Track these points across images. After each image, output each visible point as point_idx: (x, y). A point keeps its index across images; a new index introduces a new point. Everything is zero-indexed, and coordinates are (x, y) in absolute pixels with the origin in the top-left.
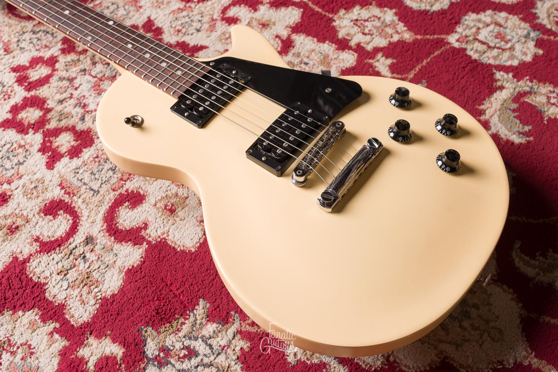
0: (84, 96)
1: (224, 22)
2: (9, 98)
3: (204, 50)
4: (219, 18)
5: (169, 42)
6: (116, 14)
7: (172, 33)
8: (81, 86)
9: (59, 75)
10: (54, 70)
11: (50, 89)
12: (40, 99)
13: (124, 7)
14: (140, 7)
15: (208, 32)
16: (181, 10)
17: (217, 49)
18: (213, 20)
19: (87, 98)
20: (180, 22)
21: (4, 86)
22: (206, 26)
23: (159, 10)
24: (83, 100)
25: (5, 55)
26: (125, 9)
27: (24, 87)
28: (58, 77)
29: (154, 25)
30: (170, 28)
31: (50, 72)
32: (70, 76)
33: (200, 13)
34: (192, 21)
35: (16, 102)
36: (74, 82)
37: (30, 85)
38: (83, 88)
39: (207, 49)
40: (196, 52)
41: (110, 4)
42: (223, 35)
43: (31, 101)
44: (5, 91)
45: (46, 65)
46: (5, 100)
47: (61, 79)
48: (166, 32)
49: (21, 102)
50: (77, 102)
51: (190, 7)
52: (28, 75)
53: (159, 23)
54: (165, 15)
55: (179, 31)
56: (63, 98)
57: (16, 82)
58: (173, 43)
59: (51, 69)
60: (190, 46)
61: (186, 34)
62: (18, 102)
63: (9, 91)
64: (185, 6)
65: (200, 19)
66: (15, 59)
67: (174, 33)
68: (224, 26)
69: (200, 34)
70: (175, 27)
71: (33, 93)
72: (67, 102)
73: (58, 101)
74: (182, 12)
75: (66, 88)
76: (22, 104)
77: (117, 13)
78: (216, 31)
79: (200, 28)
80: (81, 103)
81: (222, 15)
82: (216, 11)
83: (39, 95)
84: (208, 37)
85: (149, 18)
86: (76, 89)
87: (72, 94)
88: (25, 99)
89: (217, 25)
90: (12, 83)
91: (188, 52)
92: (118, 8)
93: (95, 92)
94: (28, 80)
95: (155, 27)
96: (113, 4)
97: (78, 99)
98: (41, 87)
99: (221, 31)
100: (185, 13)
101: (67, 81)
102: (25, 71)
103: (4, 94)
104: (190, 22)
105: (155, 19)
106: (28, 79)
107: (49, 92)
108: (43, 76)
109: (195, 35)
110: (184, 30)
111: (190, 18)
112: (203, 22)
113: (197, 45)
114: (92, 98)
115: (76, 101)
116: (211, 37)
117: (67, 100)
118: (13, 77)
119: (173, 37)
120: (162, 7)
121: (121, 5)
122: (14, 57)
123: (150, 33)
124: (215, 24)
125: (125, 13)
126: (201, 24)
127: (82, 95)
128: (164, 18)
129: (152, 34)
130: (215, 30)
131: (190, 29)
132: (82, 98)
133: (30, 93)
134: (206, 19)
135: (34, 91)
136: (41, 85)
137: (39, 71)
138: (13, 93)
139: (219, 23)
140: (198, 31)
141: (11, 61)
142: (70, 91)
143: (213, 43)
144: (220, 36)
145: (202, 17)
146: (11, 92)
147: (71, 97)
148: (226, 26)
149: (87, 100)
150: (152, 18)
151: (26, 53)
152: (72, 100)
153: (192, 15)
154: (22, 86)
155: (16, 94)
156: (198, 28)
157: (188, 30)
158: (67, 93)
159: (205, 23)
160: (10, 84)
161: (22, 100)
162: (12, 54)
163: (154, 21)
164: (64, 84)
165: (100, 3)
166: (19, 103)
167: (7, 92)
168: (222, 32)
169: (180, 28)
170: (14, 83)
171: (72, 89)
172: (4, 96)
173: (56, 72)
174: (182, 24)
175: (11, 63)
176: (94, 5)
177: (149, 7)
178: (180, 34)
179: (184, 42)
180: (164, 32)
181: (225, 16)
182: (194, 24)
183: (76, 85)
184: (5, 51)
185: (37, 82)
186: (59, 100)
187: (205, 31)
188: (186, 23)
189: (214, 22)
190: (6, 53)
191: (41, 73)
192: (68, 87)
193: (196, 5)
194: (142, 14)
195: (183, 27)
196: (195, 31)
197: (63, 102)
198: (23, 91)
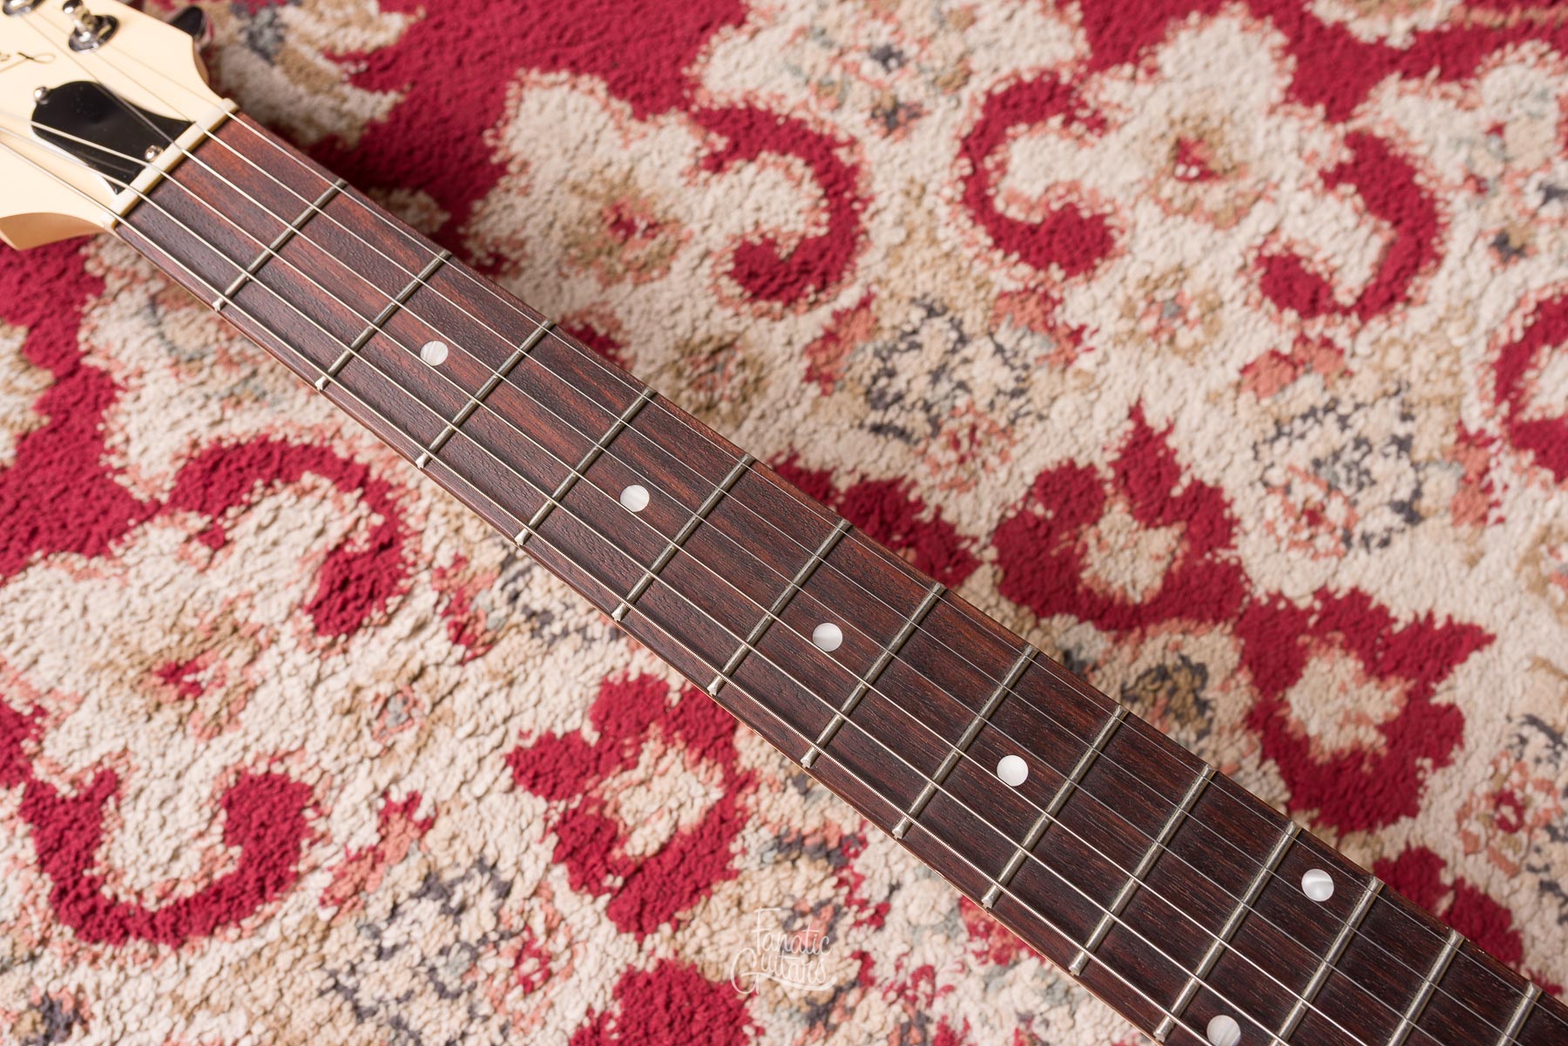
0: (927, 972)
1: (1529, 457)
2: (548, 976)
3: (1475, 657)
4: (1493, 428)
5: (1279, 596)
6: (962, 385)
7: (1282, 530)
8: (897, 901)
9: (773, 816)
10: (738, 782)
11: (746, 919)
12: (712, 989)
13: (991, 335)
14: (1076, 336)
15: (1465, 529)
16: (1287, 364)
17: (1542, 652)
18: (1469, 440)
19: (949, 989)
20: (1301, 455)
21: (505, 891)
22: (1441, 485)
23: (1175, 365)
24: (929, 1004)
25: (462, 662)
26: (999, 349)
27: (604, 899)
28: (766, 834)
29: (1176, 473)
30: (1260, 490)
31: (717, 794)
32: (826, 825)
33: (1392, 388)
34: (1360, 442)
35: (589, 1012)
36: (858, 865)
37: (635, 886)
38: (913, 910)
39: (1489, 652)
40: (1440, 676)
41: (917, 314)
42: (1543, 549)
43: (667, 1006)
44: (517, 923)
45: (689, 742)
46: (529, 987)
47: (789, 846)
48: (1249, 523)
49: (617, 1010)
50: (904, 1019)
51: (1327, 343)
52: (608, 812)
53: (1198, 453)
54: (1213, 399)
55: (1314, 516)
56: (828, 988)
57: (557, 860)
58: (1302, 604)
59: (718, 775)
60: (1398, 628)
61: (1356, 539)
62: (598, 1008)
63: (538, 926)
64: (1303, 339)
65: (1402, 430)
66: (518, 693)
67: (1294, 530)
68: (1535, 490)
69: (1425, 534)
70: (1287, 489)
71: (660, 943)
72: (852, 1010)
73: (806, 1009)
74: (1294, 378)
75: (827, 913)
76: (622, 1028)
77: (961, 374)
78: (1501, 520)
79: (1417, 494)
80: (922, 1021)
81: (1505, 408)
82: (1469, 376)
83: (697, 960)
84: (1472, 562)
85: (1135, 413)
86: (879, 918)
87: (863, 956)
88: (629, 983)
89: (1494, 475)
90: (542, 865)
91: (1397, 668)
92: (963, 340)
93: (979, 944)
94: (616, 853)
95: (1185, 481)
96: (931, 312)
97: (901, 991)
98: (698, 909)
99: (1530, 518)
100: (1308, 390)
101: (822, 863)
102: (589, 783)
103: (515, 943)
104: (1349, 455)
105: (1170, 428)
106: (614, 840)
107: (748, 939)
108: (690, 818)
109: (1400, 544)
110: (1336, 511)
111: (1343, 422)
112: (1420, 454)
113: (1430, 616)
114: (973, 985)
115: (897, 1008)
116: (1489, 562)
117: (852, 998)
118: (537, 828)
119: (1295, 554)
120: (1185, 338)
121: (973, 320)
122: (511, 684)
123: (1168, 524)
124: (1487, 470)
125: (1006, 379)
126: (1415, 465)
127: (915, 963)
128: (1214, 424)
129: (1176, 530)
130: (1494, 514)
131: (1365, 499)
132: (924, 986)
133: (649, 943)
134: (1431, 435)
135: (666, 928)
136: (696, 891)
137: (658, 785)
138: (561, 940)
139: (1507, 467)
140: (1410, 512)
141: (499, 704)
142: (852, 937)
143: (1511, 603)
144: (1531, 558)
145: (1406, 417)
146: (550, 932)
147: (864, 981)
148: (1544, 485)
149: (952, 998)
150: (1155, 418)
151: (564, 649)
152: (874, 995)
153: (1357, 407)
154: (597, 894)
155: (579, 948)
156: (1404, 494)
157: (1360, 510)
158: (842, 948)
159: (1430, 461)
160: (533, 872)
161: (619, 992)
162: (494, 656)
163: (1172, 442)
164: (809, 887)
165: (865, 303)
166: (605, 1016)
167: (527, 927)
168: (1534, 530)
169: (1316, 494)
170: (548, 870)
171: (858, 924)
172: (519, 960)
173: (748, 799)
174: (1317, 463)
175: (506, 720)
176: (837, 316)
177: (1118, 341)
178: (1324, 541)
179: (1357, 597)
180: (1234, 522)
181: (1525, 417)
182: (1378, 466)
183: (874, 891)
184: (457, 640)
185: (668, 857)
186: (810, 1001)
187: (1448, 519)
188: (1336, 456)
189: (1476, 458)
190: (460, 650)
191: (673, 804)
192: (837, 912)
193: (1354, 334)
194: (1090, 385)
195: (1331, 489)
196: (1397, 520)
197: (834, 1019)
198: (609, 927)
